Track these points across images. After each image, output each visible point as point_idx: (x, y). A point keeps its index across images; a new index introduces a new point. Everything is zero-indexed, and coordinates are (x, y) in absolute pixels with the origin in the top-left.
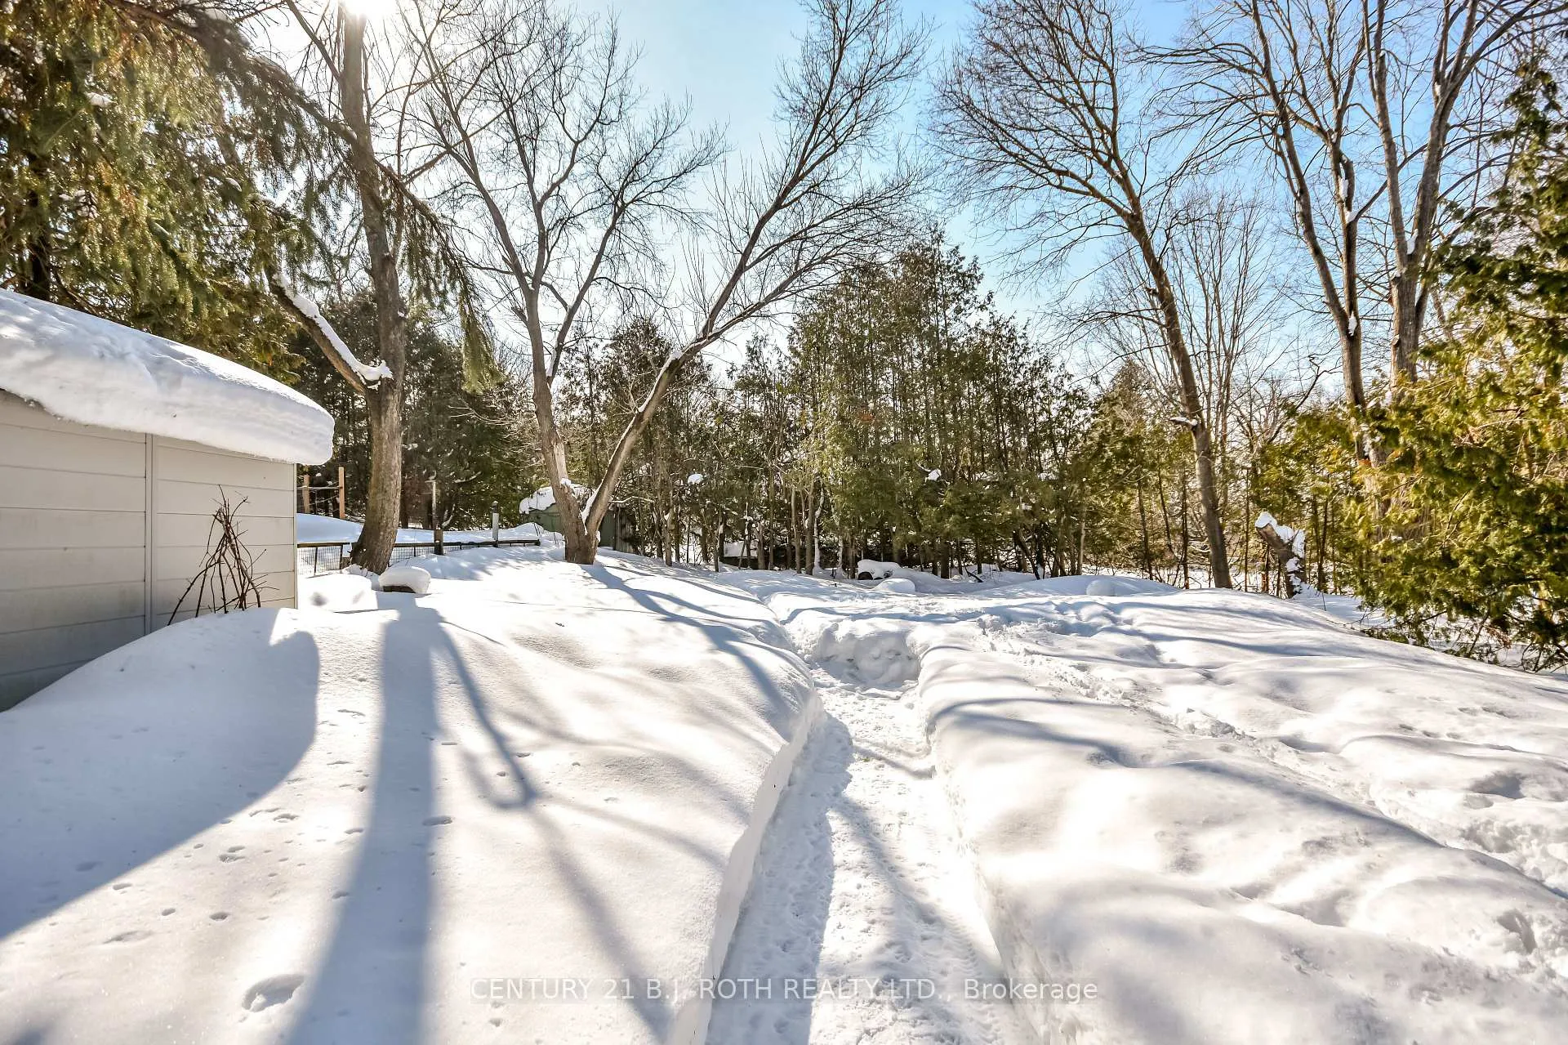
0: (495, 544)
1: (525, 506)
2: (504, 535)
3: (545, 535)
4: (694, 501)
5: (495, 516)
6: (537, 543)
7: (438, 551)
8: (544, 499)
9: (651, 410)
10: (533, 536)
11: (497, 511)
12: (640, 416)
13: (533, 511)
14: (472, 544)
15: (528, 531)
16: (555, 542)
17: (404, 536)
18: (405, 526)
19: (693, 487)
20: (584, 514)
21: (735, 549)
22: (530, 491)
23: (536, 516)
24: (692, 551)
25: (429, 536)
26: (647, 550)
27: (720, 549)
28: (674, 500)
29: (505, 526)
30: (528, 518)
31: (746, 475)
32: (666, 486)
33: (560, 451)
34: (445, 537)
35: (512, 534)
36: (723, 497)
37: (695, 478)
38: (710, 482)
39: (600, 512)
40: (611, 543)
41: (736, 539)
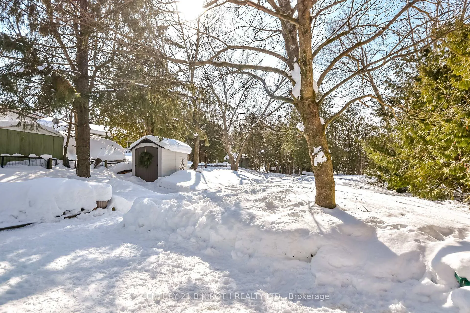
0: (217, 166)
1: (225, 158)
2: (219, 164)
4: (262, 157)
5: (217, 160)
6: (226, 166)
7: (206, 167)
8: (227, 157)
9: (249, 137)
10: (225, 165)
12: (246, 138)
13: (227, 159)
14: (212, 166)
15: (224, 164)
16: (229, 166)
17: (199, 164)
18: (200, 162)
19: (262, 153)
20: (235, 160)
21: (273, 168)
22: (226, 155)
23: (227, 160)
24: (264, 169)
25: (204, 164)
26: (254, 169)
27: (270, 168)
28: (257, 156)
29: (219, 162)
30: (225, 161)
31: (276, 150)
32: (256, 153)
33: (230, 146)
34: (207, 164)
35: (222, 164)
36: (270, 156)
37: (262, 151)
38: (267, 152)
39: (238, 159)
40: (241, 166)
41: (274, 166)
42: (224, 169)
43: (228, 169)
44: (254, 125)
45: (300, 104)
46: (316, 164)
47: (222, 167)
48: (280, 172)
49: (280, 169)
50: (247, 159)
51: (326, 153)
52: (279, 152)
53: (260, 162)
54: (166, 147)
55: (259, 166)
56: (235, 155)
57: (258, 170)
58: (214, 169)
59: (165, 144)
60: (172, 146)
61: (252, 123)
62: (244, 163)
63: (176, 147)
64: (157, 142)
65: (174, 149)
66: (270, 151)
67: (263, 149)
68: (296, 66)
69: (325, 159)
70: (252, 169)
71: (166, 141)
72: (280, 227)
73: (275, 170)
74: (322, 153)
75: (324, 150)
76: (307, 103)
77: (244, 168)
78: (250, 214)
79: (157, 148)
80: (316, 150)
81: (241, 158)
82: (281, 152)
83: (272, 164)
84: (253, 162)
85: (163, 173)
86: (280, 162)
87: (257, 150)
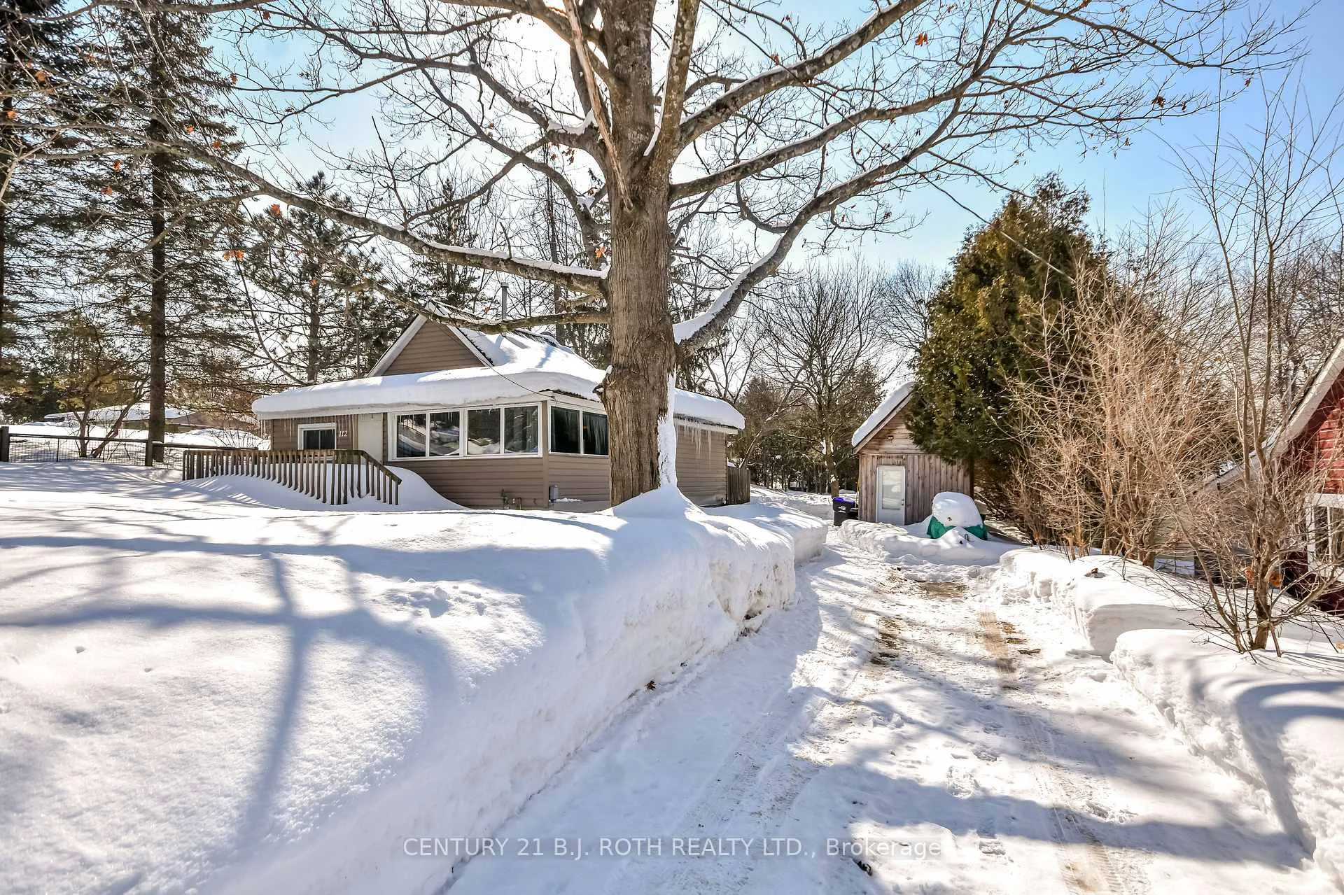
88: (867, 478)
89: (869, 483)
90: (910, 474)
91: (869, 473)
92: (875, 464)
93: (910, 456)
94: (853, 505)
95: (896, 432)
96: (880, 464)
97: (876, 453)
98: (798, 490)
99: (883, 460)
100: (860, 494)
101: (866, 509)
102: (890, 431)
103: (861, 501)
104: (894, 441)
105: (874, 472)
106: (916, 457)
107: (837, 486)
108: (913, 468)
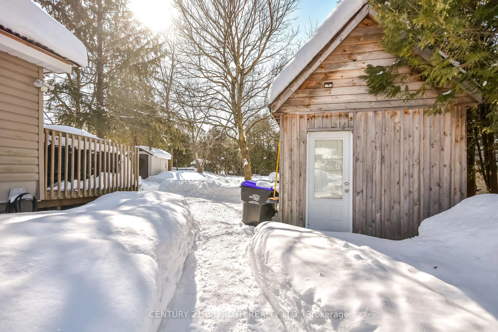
0: (186, 170)
1: (192, 163)
3: (194, 169)
4: (222, 163)
5: (186, 165)
6: (193, 170)
7: (177, 170)
8: (194, 162)
9: (212, 147)
11: (186, 164)
12: (210, 148)
13: (193, 164)
14: (182, 169)
15: (192, 168)
16: (196, 169)
17: (173, 168)
19: (222, 160)
20: (201, 165)
21: (231, 172)
22: (192, 160)
23: (193, 165)
24: (224, 172)
25: (176, 168)
26: (215, 172)
27: (228, 172)
28: (218, 162)
29: (187, 167)
30: (192, 166)
31: (233, 157)
32: (217, 160)
33: (197, 154)
34: (178, 168)
35: (189, 168)
36: (228, 162)
37: (222, 158)
38: (226, 159)
39: (204, 164)
40: (205, 170)
41: (231, 170)
42: (192, 172)
43: (195, 172)
44: (216, 137)
45: (239, 142)
46: (244, 165)
47: (190, 171)
48: (236, 175)
49: (236, 173)
50: (210, 165)
51: (248, 161)
52: (236, 159)
53: (220, 167)
54: (155, 155)
55: (220, 170)
56: (200, 160)
57: (219, 174)
58: (184, 171)
59: (154, 153)
60: (159, 154)
61: (215, 136)
62: (207, 168)
63: (161, 154)
64: (148, 151)
65: (160, 156)
66: (229, 158)
67: (223, 156)
68: (237, 127)
69: (248, 163)
70: (214, 173)
71: (154, 150)
72: (230, 186)
73: (233, 173)
74: (246, 161)
75: (247, 160)
76: (241, 142)
77: (207, 172)
78: (219, 183)
79: (148, 155)
80: (245, 160)
81: (205, 164)
82: (237, 159)
83: (230, 169)
84: (215, 167)
85: (152, 173)
86: (236, 167)
87: (218, 157)
88: (291, 150)
89: (295, 158)
90: (361, 143)
91: (295, 143)
92: (304, 128)
93: (359, 114)
94: (271, 193)
95: (338, 76)
96: (312, 130)
97: (305, 111)
98: (233, 175)
99: (318, 122)
100: (282, 176)
101: (291, 200)
102: (327, 76)
103: (283, 188)
104: (334, 91)
105: (303, 141)
106: (371, 114)
107: (249, 170)
108: (366, 130)
